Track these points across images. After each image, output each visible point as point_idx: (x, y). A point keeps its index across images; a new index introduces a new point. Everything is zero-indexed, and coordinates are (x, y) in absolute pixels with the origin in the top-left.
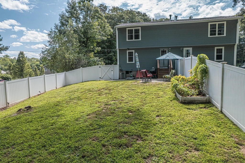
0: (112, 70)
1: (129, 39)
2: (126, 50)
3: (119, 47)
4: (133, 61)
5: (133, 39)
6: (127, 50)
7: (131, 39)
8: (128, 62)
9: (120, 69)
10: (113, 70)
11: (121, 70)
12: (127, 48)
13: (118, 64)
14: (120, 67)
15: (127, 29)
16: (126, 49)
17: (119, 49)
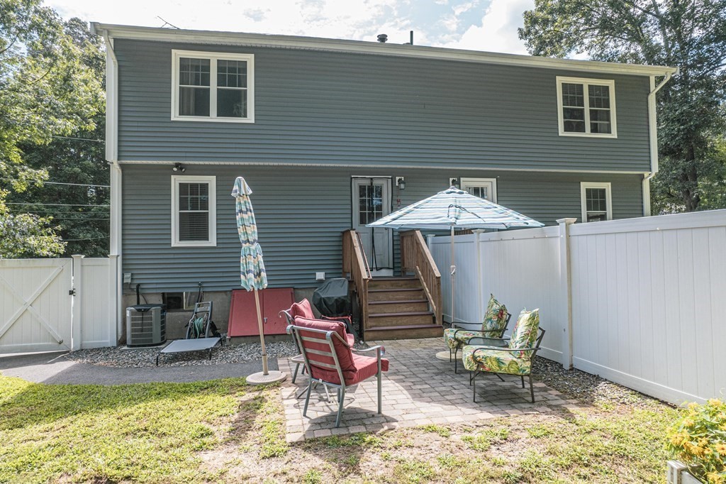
0: (71, 293)
1: (188, 114)
2: (167, 171)
3: (119, 151)
4: (206, 238)
5: (208, 115)
6: (175, 173)
7: (197, 113)
8: (175, 242)
9: (123, 284)
10: (78, 293)
11: (131, 290)
12: (171, 162)
13: (115, 248)
14: (124, 271)
15: (177, 55)
16: (169, 167)
17: (122, 166)
